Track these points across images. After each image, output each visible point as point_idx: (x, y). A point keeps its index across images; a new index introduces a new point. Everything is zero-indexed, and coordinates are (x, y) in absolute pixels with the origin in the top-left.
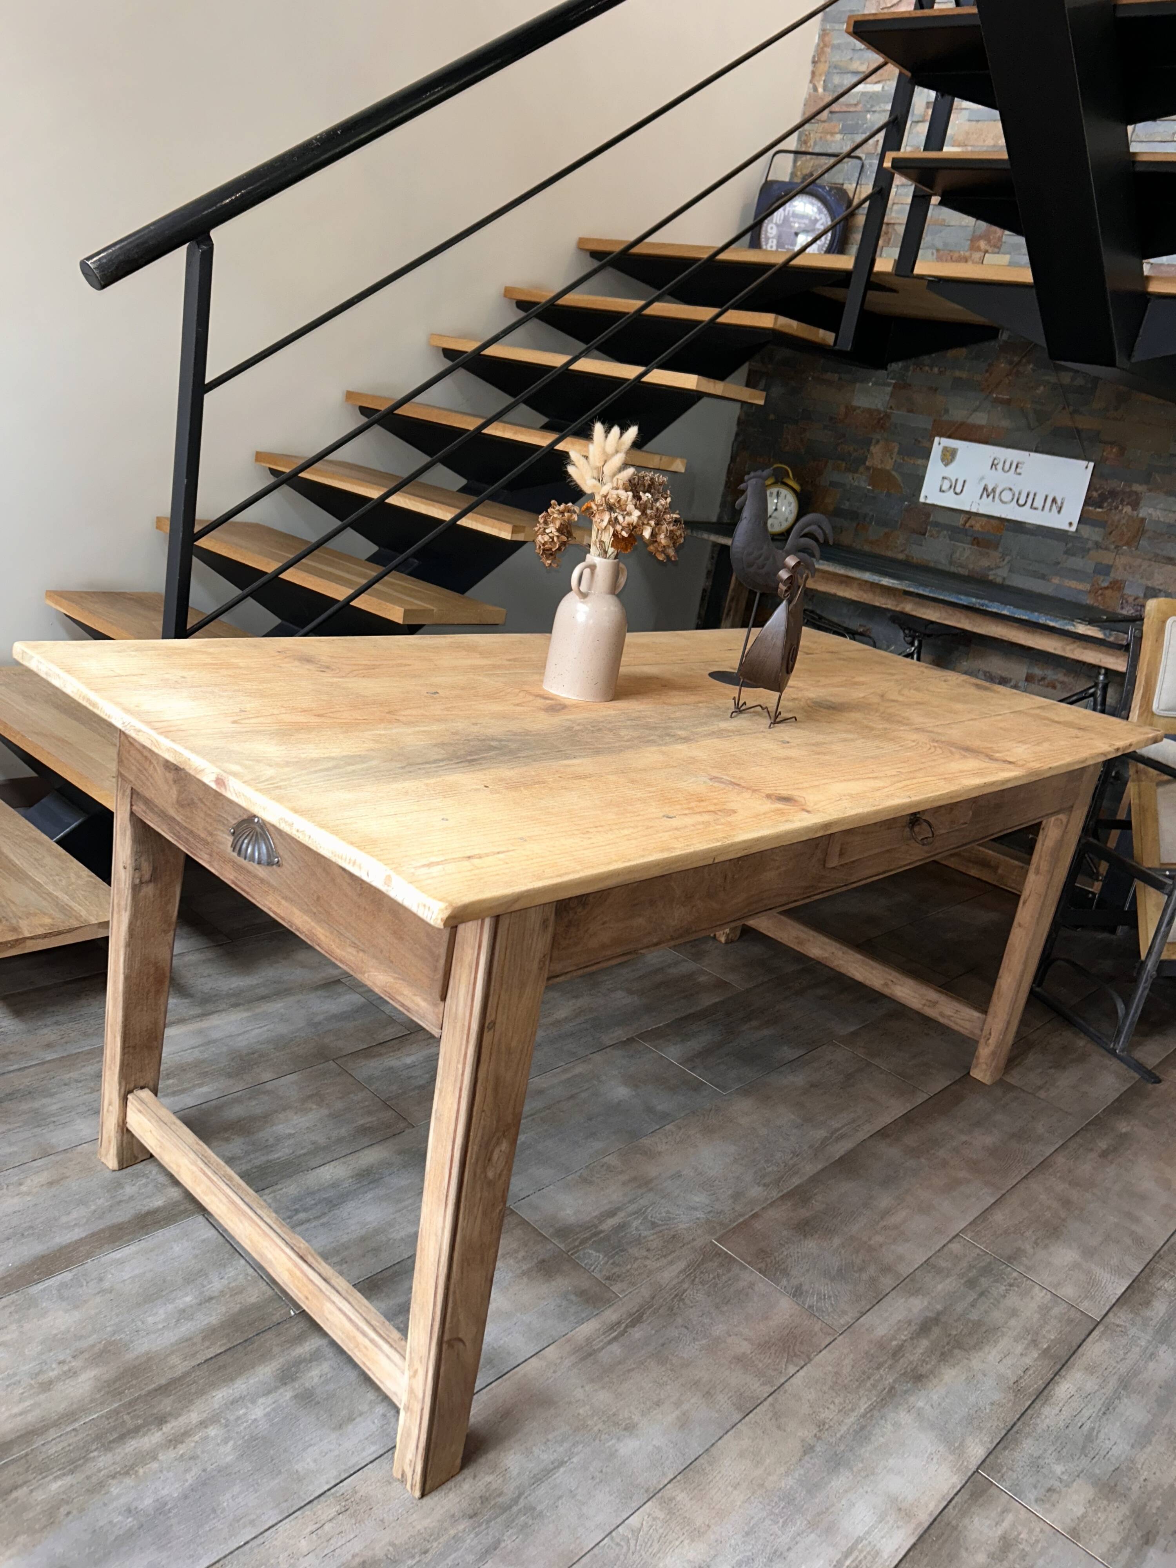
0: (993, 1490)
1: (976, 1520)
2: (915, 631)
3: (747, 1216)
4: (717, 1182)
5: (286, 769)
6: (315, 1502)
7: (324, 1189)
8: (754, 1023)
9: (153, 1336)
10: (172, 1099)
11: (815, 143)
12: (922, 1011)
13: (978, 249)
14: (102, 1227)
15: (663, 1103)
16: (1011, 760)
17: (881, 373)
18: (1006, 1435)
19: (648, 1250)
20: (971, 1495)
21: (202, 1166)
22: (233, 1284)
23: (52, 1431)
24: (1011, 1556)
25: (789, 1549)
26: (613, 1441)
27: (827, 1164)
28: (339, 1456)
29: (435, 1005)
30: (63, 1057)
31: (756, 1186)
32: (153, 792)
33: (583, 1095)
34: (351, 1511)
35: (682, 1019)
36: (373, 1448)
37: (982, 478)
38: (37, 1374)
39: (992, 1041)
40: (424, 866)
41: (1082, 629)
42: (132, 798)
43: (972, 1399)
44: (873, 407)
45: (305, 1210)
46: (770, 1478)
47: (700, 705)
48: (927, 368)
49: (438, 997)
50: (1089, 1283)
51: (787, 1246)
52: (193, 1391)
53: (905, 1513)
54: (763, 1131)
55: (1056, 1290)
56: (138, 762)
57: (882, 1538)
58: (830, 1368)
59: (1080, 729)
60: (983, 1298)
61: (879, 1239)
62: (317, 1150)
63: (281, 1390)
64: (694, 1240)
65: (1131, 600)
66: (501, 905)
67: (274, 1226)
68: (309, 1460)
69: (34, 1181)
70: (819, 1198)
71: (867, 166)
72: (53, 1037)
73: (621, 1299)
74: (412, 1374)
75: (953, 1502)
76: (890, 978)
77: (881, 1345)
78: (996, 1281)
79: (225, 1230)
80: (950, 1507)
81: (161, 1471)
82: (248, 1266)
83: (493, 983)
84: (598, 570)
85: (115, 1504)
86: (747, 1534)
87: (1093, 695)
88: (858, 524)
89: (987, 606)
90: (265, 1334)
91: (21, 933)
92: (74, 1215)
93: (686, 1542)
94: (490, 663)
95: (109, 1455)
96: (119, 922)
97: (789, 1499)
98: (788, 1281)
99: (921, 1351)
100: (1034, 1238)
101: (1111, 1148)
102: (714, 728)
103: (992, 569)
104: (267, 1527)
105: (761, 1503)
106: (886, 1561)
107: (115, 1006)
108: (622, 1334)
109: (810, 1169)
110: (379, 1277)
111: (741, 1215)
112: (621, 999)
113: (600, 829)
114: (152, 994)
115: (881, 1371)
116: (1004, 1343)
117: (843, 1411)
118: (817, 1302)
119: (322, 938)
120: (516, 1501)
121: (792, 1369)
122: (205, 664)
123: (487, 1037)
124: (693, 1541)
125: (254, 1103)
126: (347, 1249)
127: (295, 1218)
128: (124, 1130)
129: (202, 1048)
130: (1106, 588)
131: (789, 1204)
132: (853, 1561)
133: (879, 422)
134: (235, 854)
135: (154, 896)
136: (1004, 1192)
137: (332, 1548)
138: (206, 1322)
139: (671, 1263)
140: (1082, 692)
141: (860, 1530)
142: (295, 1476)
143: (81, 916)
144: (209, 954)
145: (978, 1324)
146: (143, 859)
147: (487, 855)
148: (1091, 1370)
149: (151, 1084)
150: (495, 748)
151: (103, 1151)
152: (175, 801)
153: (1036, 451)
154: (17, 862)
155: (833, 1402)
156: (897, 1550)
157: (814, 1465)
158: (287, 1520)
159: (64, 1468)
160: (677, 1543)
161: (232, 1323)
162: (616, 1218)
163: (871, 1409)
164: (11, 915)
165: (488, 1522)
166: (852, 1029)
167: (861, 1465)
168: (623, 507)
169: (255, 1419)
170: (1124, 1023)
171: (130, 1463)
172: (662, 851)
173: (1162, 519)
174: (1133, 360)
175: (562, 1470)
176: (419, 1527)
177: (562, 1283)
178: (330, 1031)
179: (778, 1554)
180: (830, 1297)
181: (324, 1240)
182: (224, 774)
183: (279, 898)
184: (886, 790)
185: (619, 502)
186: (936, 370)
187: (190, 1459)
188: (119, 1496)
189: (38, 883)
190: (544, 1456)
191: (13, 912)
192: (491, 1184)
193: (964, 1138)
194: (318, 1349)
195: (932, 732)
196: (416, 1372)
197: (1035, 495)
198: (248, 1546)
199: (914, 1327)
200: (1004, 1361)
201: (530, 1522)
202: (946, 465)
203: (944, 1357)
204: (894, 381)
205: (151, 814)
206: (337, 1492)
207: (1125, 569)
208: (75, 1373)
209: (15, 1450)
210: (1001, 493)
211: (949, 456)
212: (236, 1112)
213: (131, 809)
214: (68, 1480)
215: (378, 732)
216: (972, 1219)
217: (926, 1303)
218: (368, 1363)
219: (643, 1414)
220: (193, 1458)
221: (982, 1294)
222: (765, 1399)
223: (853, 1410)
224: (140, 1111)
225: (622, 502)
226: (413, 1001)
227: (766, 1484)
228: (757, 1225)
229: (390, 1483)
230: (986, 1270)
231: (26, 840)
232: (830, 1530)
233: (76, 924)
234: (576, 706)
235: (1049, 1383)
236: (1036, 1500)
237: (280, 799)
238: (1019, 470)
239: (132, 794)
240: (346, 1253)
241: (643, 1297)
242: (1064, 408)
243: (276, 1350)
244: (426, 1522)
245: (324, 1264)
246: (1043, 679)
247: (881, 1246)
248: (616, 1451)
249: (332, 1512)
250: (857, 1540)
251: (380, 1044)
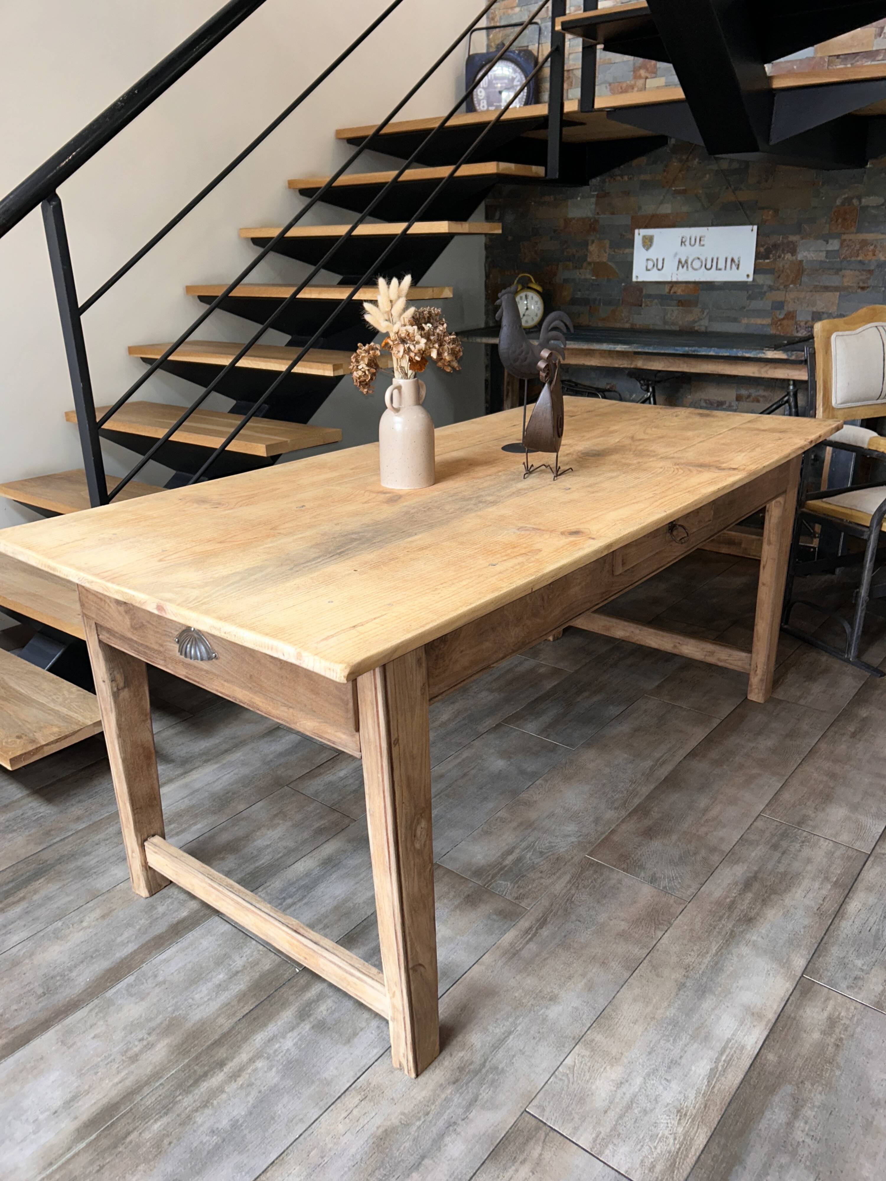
0: (816, 987)
1: (808, 1010)
2: (648, 380)
3: (607, 834)
4: (581, 814)
5: (206, 589)
6: (343, 1097)
7: (301, 878)
8: (586, 694)
9: (202, 1007)
10: (177, 838)
11: (501, 18)
12: (704, 660)
13: (640, 77)
14: (147, 939)
15: (530, 766)
16: (734, 467)
17: (585, 188)
18: (818, 947)
19: (541, 872)
20: (801, 993)
21: (210, 882)
22: (250, 960)
23: (146, 1088)
24: (837, 1031)
25: (681, 1057)
26: (543, 1010)
27: (656, 784)
28: (352, 1061)
29: (353, 736)
30: (90, 825)
31: (610, 811)
32: (112, 622)
33: (473, 772)
34: (369, 1097)
35: (533, 702)
36: (375, 1051)
37: (676, 254)
38: (126, 1052)
39: (759, 672)
40: (323, 640)
41: (770, 354)
42: (97, 630)
43: (790, 927)
44: (584, 216)
45: (291, 897)
46: (658, 1011)
47: (500, 474)
48: (619, 178)
49: (353, 730)
50: (858, 829)
51: (639, 849)
52: (239, 1039)
53: (757, 1016)
54: (607, 770)
55: (836, 838)
56: (96, 603)
57: (745, 1036)
58: (686, 927)
59: (781, 432)
60: (785, 855)
61: (704, 829)
62: (289, 852)
63: (302, 1025)
64: (572, 858)
65: (802, 324)
66: (384, 657)
67: (271, 914)
68: (332, 1068)
69: (91, 917)
70: (656, 809)
71: (543, 28)
72: (80, 812)
73: (529, 911)
74: (391, 995)
75: (790, 1001)
76: (677, 641)
77: (719, 903)
78: (792, 842)
79: (236, 923)
80: (788, 1005)
81: (229, 1099)
82: (259, 945)
83: (391, 712)
84: (404, 389)
85: (202, 1129)
86: (650, 1053)
87: (787, 402)
88: (590, 307)
89: (698, 351)
90: (281, 989)
91: (39, 743)
92: (126, 935)
93: (608, 1068)
94: (338, 474)
95: (190, 1096)
96: (109, 722)
97: (674, 1023)
98: (645, 873)
99: (748, 901)
100: (814, 805)
101: (858, 730)
102: (513, 489)
103: (696, 322)
104: (312, 1121)
105: (655, 1030)
106: (750, 1051)
107: (120, 782)
108: (534, 935)
109: (645, 790)
110: (353, 932)
111: (602, 834)
112: (486, 697)
113: (444, 585)
114: (145, 767)
115: (723, 922)
116: (806, 883)
117: (702, 955)
118: (669, 883)
119: (260, 704)
120: (483, 1065)
121: (659, 934)
122: (128, 521)
123: (395, 750)
124: (612, 1066)
125: (236, 828)
126: (326, 917)
127: (284, 904)
128: (147, 868)
129: (190, 797)
130: (783, 319)
131: (636, 818)
132: (727, 1056)
133: (591, 227)
134: (183, 657)
135: (130, 697)
136: (786, 778)
137: (362, 1126)
138: (237, 990)
139: (559, 878)
140: (779, 401)
141: (728, 1034)
142: (325, 1082)
143: (79, 721)
144: (179, 728)
145: (785, 874)
146: (115, 673)
147: (367, 622)
148: (869, 889)
149: (159, 832)
150: (356, 540)
151: (135, 885)
152: (129, 626)
153: (713, 225)
154: (23, 691)
155: (693, 950)
156: (756, 1042)
157: (687, 996)
158: (325, 1114)
159: (160, 1113)
160: (602, 1070)
161: (256, 987)
162: (514, 854)
163: (720, 949)
164: (28, 731)
165: (467, 1084)
166: (657, 684)
167: (720, 989)
168: (412, 338)
169: (288, 1049)
170: (852, 639)
171: (206, 1098)
172: (493, 592)
173: (815, 259)
174: (771, 143)
175: (511, 1037)
176: (419, 1098)
177: (485, 908)
178: (280, 765)
179: (674, 1062)
180: (676, 878)
181: (309, 915)
182: (162, 602)
183: (222, 682)
184: (647, 510)
185: (408, 335)
186: (626, 178)
187: (248, 1086)
188: (204, 1122)
189: (42, 703)
190: (498, 1030)
191: (29, 729)
192: (420, 853)
193: (752, 745)
194: (321, 991)
195: (673, 458)
196: (394, 994)
197: (717, 259)
198: (302, 1137)
199: (740, 886)
200: (808, 896)
201: (497, 1078)
202: (647, 250)
203: (764, 902)
204: (596, 193)
205: (114, 639)
206: (355, 1087)
207: (794, 302)
208: (152, 1045)
209: (123, 1107)
210: (692, 262)
211: (648, 242)
212: (225, 838)
213: (98, 638)
214: (165, 1120)
215: (267, 546)
216: (767, 802)
217: (746, 868)
218: (358, 994)
219: (560, 987)
220: (250, 1085)
221: (784, 853)
222: (644, 959)
223: (708, 953)
224: (156, 853)
225: (410, 335)
226: (336, 736)
227: (656, 1016)
228: (616, 838)
229: (392, 1072)
230: (784, 835)
231: (26, 673)
232: (707, 1038)
233: (77, 728)
234: (408, 494)
235: (842, 905)
236: (848, 988)
237: (207, 612)
238: (702, 243)
239: (96, 627)
240: (326, 921)
241: (545, 906)
242: (727, 188)
243: (291, 998)
244: (424, 1093)
245: (312, 932)
246: (749, 396)
247: (707, 834)
248: (547, 1016)
249: (356, 1100)
250: (727, 1041)
251: (319, 766)
